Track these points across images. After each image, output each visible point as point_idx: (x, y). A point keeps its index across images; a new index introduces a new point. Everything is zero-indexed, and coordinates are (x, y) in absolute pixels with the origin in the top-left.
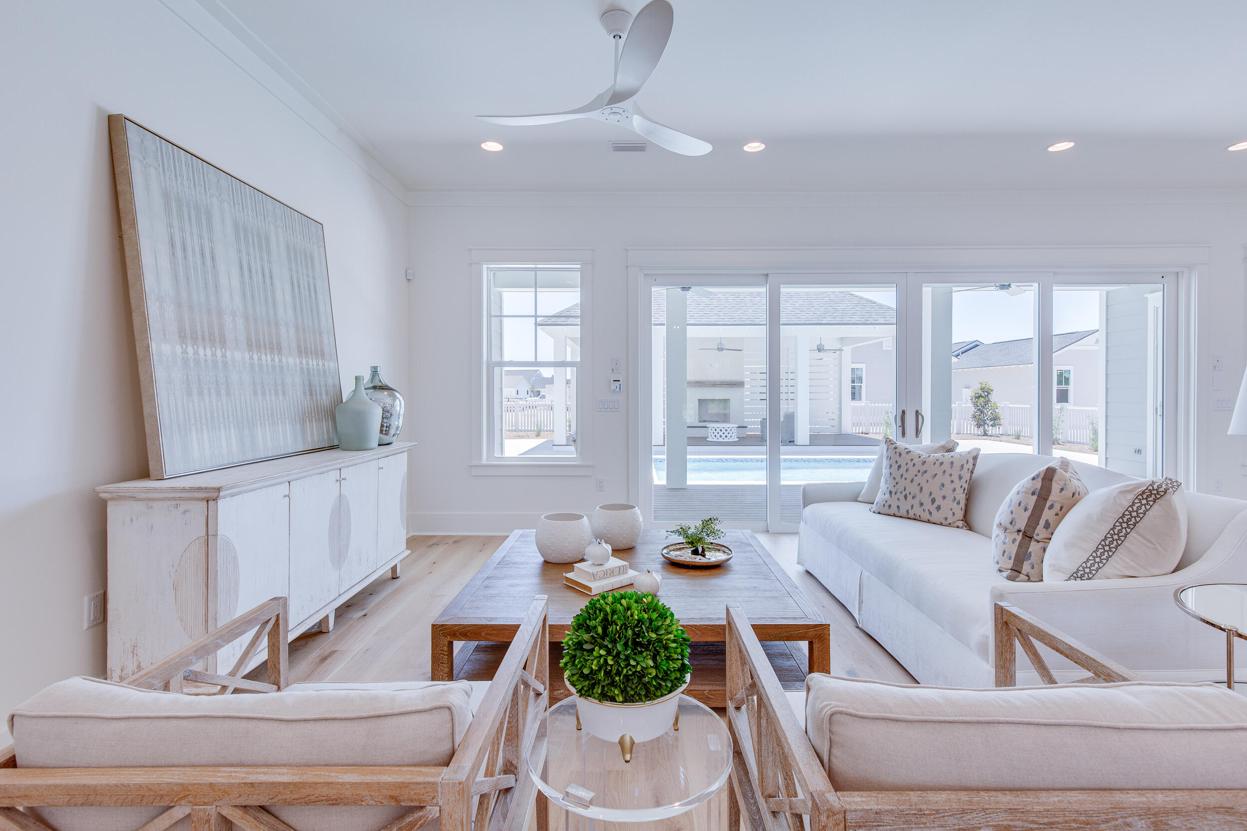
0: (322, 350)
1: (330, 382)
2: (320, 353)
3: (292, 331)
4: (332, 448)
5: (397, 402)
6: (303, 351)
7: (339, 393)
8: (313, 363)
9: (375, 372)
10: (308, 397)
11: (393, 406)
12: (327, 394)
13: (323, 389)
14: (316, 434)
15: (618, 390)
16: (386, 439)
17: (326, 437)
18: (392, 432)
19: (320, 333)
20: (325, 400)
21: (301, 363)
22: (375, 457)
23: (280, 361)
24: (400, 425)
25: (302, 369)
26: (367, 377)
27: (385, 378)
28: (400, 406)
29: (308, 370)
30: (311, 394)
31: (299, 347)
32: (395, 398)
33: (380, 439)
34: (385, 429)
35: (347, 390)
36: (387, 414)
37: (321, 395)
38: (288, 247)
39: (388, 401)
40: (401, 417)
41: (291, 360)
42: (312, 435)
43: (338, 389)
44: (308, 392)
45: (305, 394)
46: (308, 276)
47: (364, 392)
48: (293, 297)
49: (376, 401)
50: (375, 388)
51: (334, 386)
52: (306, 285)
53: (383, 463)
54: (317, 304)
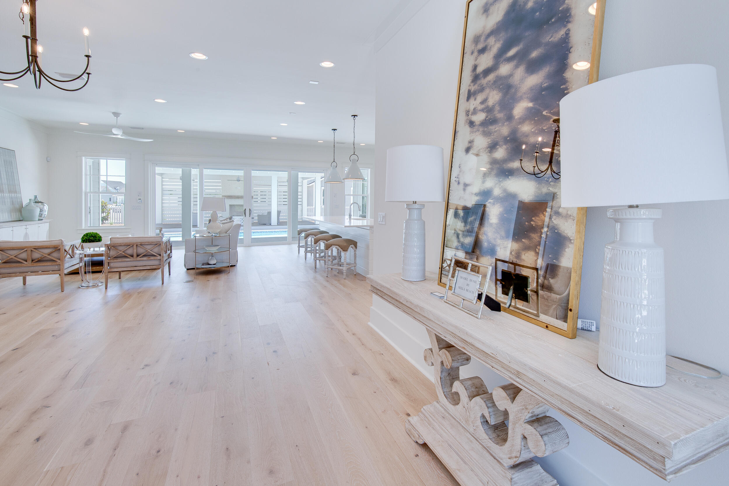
0: (16, 191)
1: (19, 200)
2: (15, 192)
3: (6, 186)
4: (20, 221)
5: (45, 207)
6: (10, 192)
7: (22, 204)
8: (13, 195)
9: (36, 197)
10: (12, 205)
11: (43, 208)
12: (18, 204)
13: (17, 203)
14: (15, 216)
15: (140, 202)
16: (41, 218)
17: (18, 217)
18: (43, 216)
19: (15, 186)
20: (17, 206)
21: (10, 195)
22: (38, 223)
23: (4, 195)
24: (46, 214)
25: (10, 197)
26: (33, 198)
27: (39, 199)
28: (46, 208)
29: (12, 197)
30: (13, 205)
31: (9, 190)
32: (44, 205)
33: (39, 218)
34: (41, 215)
35: (25, 203)
36: (41, 210)
37: (16, 204)
38: (4, 161)
39: (42, 206)
40: (47, 211)
41: (7, 195)
42: (14, 216)
43: (21, 202)
44: (12, 204)
45: (11, 205)
46: (11, 169)
47: (33, 203)
48: (6, 176)
49: (37, 206)
50: (36, 202)
51: (20, 202)
52: (10, 171)
53: (40, 225)
54: (14, 177)
